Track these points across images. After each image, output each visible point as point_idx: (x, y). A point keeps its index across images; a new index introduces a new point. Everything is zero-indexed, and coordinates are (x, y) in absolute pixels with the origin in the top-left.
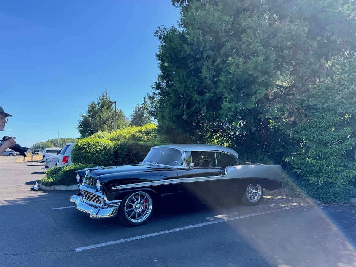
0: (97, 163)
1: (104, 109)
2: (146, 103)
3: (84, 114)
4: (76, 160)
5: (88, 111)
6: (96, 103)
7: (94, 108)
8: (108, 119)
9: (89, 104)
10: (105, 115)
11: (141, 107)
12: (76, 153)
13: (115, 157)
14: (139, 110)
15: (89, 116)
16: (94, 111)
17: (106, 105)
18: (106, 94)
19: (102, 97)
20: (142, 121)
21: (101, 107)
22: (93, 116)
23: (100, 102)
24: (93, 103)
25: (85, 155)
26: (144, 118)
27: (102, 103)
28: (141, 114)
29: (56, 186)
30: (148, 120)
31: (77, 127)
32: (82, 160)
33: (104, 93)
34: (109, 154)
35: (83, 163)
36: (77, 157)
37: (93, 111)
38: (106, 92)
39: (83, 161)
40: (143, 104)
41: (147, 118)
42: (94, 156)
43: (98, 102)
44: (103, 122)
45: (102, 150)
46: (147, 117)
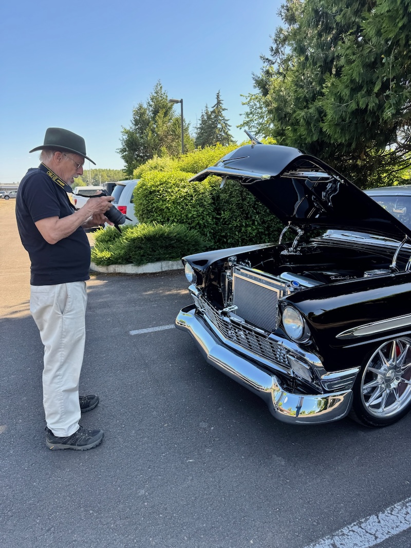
0: (185, 220)
1: (159, 116)
2: (221, 103)
3: (128, 128)
4: (146, 216)
5: (133, 122)
6: (145, 106)
7: (142, 115)
8: (167, 134)
9: (134, 109)
10: (162, 127)
11: (212, 112)
12: (145, 202)
13: (215, 209)
14: (209, 117)
15: (136, 130)
16: (143, 121)
17: (161, 108)
18: (161, 87)
19: (153, 94)
20: (213, 138)
21: (153, 114)
22: (141, 130)
23: (151, 103)
24: (141, 107)
25: (162, 205)
26: (217, 131)
27: (155, 105)
28: (212, 124)
29: (117, 266)
30: (223, 134)
31: (118, 151)
32: (157, 216)
33: (157, 86)
34: (205, 203)
35: (159, 220)
36: (147, 210)
37: (141, 121)
38: (160, 84)
39: (158, 218)
40: (215, 106)
41: (222, 131)
42: (178, 207)
43: (148, 103)
44: (159, 140)
45: (192, 196)
46: (222, 129)
